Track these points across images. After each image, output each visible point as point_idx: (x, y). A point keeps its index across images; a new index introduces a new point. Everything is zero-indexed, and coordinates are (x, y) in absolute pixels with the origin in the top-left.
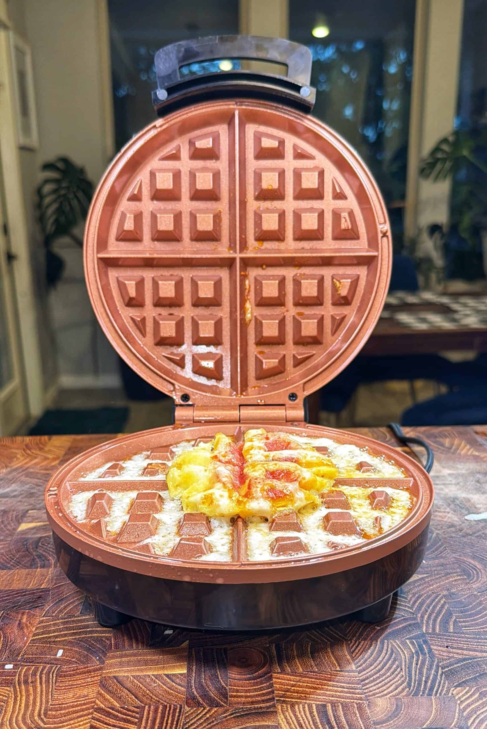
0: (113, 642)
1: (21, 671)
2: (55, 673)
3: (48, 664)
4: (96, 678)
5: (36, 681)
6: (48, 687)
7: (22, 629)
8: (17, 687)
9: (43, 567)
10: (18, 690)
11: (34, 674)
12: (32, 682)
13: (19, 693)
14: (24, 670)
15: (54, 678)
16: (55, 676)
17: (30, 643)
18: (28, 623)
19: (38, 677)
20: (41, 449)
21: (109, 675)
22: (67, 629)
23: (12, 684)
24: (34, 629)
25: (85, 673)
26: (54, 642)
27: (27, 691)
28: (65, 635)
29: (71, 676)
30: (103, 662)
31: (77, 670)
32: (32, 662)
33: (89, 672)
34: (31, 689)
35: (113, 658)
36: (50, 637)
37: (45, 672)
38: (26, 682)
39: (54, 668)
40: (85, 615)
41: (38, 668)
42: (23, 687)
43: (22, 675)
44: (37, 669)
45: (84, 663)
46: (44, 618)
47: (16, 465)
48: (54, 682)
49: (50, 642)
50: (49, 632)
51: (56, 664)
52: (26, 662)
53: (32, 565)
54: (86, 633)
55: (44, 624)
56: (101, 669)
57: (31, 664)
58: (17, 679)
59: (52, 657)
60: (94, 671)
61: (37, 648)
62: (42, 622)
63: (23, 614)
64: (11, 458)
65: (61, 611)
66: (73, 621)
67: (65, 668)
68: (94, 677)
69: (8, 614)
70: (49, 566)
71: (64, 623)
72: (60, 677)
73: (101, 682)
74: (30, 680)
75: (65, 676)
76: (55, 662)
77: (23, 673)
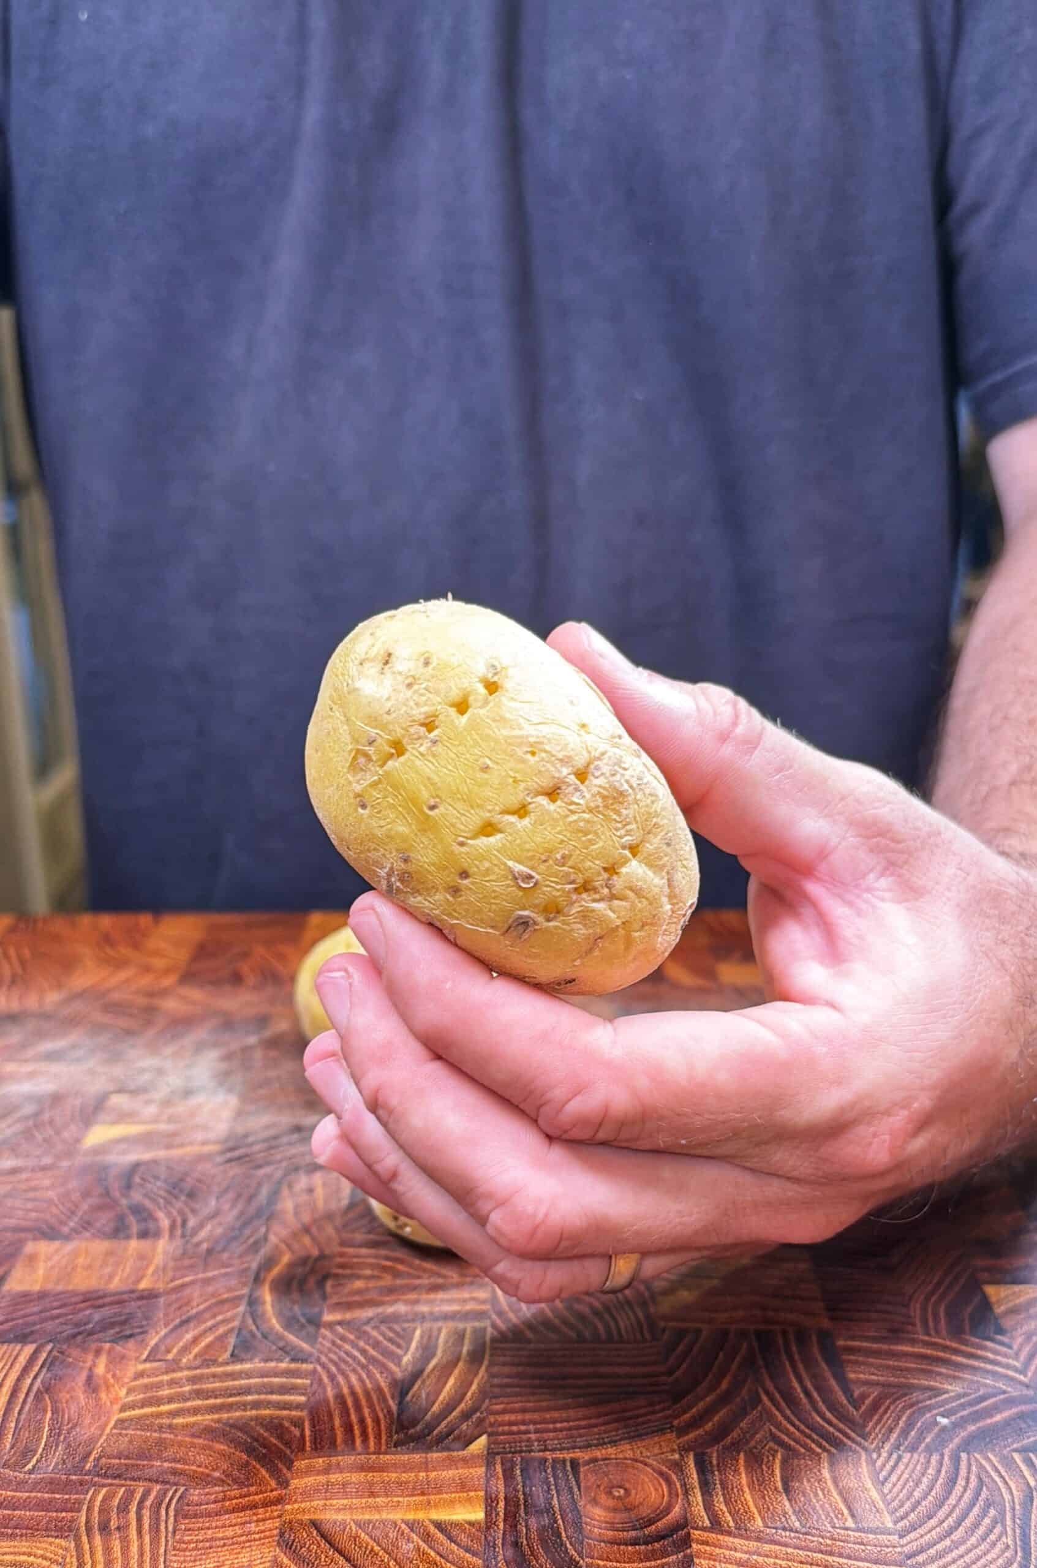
0: (307, 1432)
1: (92, 1500)
2: (173, 1506)
3: (157, 1482)
4: (269, 1524)
5: (127, 1526)
6: (155, 1541)
7: (95, 1390)
8: (85, 1539)
9: (144, 1235)
10: (87, 1547)
11: (123, 1508)
12: (118, 1528)
13: (87, 1556)
14: (100, 1498)
15: (172, 1520)
16: (172, 1513)
17: (115, 1427)
18: (109, 1376)
19: (133, 1515)
20: (136, 946)
21: (299, 1517)
22: (199, 1394)
23: (70, 1531)
24: (124, 1391)
25: (244, 1509)
26: (170, 1426)
27: (108, 1550)
28: (196, 1411)
29: (209, 1515)
30: (284, 1484)
31: (223, 1500)
32: (119, 1476)
33: (254, 1506)
34: (116, 1546)
35: (309, 1471)
36: (159, 1415)
37: (148, 1503)
38: (104, 1528)
39: (170, 1494)
40: (242, 1361)
41: (133, 1492)
42: (98, 1540)
43: (96, 1509)
44: (130, 1494)
45: (241, 1485)
46: (148, 1365)
47: (81, 980)
48: (170, 1528)
49: (161, 1427)
50: (159, 1401)
51: (176, 1484)
52: (105, 1476)
53: (119, 1231)
54: (244, 1406)
55: (146, 1380)
56: (279, 1501)
57: (117, 1481)
58: (83, 1519)
59: (166, 1465)
60: (266, 1504)
61: (130, 1442)
62: (141, 1375)
63: (98, 1352)
64: (68, 964)
65: (185, 1349)
66: (214, 1376)
67: (195, 1495)
68: (264, 1520)
69: (62, 1353)
70: (157, 1234)
71: (193, 1380)
72: (185, 1517)
73: (282, 1535)
74: (113, 1524)
75: (195, 1516)
76: (172, 1479)
77: (98, 1503)
